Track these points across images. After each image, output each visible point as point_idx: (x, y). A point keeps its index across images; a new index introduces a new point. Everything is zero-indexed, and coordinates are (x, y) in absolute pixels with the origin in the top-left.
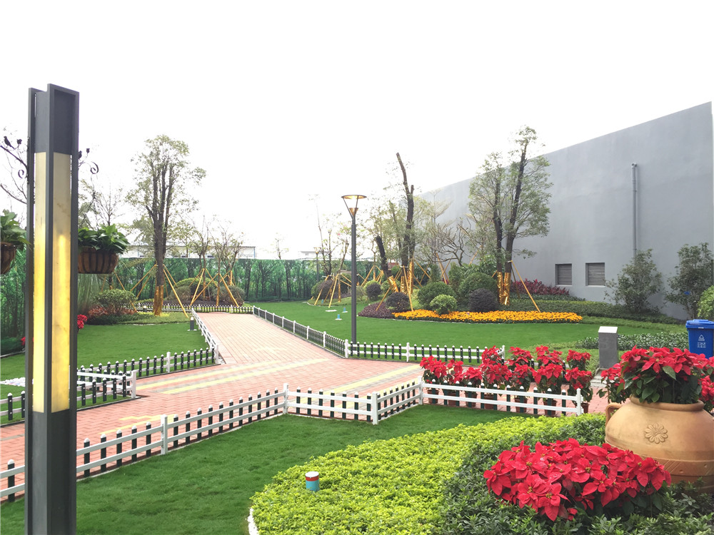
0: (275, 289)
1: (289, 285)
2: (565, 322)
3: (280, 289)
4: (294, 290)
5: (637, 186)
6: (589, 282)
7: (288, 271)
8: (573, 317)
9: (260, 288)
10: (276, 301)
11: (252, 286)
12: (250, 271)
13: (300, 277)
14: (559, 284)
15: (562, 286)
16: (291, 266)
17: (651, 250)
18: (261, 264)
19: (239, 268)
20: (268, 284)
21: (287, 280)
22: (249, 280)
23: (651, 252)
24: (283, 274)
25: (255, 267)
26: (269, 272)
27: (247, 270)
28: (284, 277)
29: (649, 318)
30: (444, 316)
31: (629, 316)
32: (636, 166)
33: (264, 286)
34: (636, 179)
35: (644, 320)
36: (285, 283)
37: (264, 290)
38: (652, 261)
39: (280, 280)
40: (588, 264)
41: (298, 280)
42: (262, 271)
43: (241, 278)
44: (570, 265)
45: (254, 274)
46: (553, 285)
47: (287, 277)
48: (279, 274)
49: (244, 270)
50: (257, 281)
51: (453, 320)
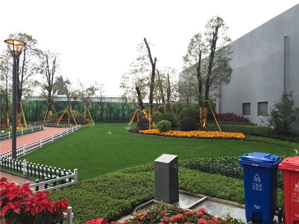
0: (116, 116)
1: (123, 115)
2: (233, 139)
3: (119, 116)
4: (126, 117)
5: (286, 51)
6: (259, 114)
7: (123, 108)
8: (240, 135)
9: (108, 116)
10: (117, 122)
11: (104, 115)
12: (103, 108)
13: (129, 111)
14: (244, 115)
15: (245, 116)
16: (125, 105)
17: (292, 92)
18: (109, 104)
19: (98, 106)
20: (112, 114)
21: (123, 112)
22: (103, 112)
23: (292, 93)
24: (120, 109)
25: (106, 106)
26: (113, 108)
27: (102, 107)
28: (121, 111)
29: (288, 139)
30: (162, 133)
31: (276, 136)
32: (286, 37)
33: (110, 115)
34: (286, 46)
35: (285, 140)
36: (121, 114)
37: (110, 117)
38: (293, 100)
39: (119, 112)
40: (259, 103)
41: (128, 112)
42: (109, 108)
43: (99, 111)
44: (250, 103)
45: (105, 109)
46: (241, 116)
47: (123, 111)
48: (118, 109)
49: (100, 107)
50: (107, 113)
51: (167, 136)
